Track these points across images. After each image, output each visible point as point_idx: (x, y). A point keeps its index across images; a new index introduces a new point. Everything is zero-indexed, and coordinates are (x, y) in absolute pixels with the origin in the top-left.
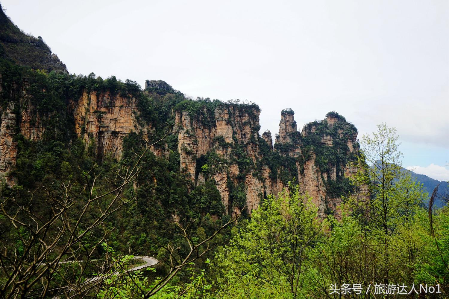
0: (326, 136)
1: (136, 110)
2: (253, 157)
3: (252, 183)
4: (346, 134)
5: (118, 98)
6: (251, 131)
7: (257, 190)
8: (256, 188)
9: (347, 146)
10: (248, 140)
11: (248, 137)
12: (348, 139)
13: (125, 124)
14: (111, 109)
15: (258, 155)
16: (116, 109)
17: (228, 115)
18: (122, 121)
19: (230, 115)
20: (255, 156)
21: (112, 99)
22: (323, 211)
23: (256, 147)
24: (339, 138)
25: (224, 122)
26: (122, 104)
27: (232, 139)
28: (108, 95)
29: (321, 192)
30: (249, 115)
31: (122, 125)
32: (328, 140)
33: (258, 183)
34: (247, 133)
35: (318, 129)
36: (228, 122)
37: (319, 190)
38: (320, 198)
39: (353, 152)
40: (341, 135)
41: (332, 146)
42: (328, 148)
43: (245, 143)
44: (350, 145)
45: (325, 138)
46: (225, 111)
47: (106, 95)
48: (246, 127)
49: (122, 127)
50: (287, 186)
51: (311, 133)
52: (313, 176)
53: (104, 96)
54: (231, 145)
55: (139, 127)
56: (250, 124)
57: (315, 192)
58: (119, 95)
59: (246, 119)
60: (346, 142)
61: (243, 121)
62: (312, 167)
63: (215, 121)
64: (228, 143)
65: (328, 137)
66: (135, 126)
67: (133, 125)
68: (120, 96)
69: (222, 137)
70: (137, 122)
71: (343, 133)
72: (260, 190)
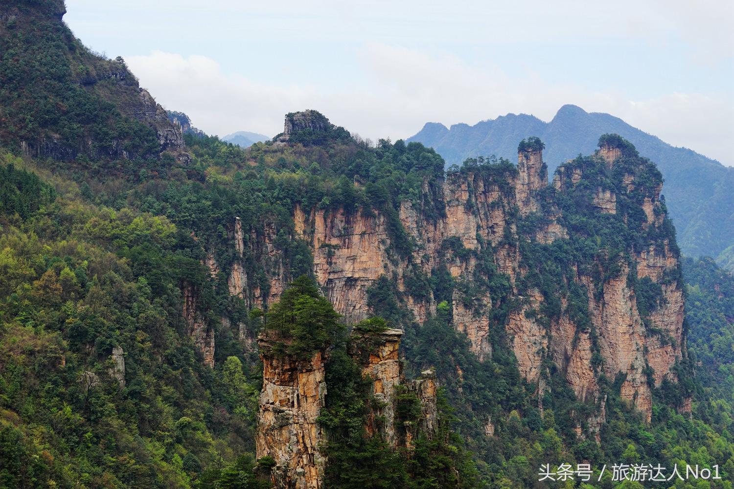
0: (604, 191)
1: (384, 237)
2: (510, 272)
3: (524, 329)
4: (640, 185)
5: (359, 218)
6: (505, 220)
7: (535, 343)
8: (533, 338)
9: (642, 212)
10: (500, 239)
11: (500, 231)
12: (644, 197)
13: (368, 263)
14: (347, 240)
15: (520, 267)
16: (356, 239)
17: (467, 194)
18: (364, 259)
19: (470, 192)
20: (514, 269)
21: (348, 222)
22: (640, 370)
23: (515, 253)
24: (625, 194)
25: (461, 208)
26: (364, 229)
27: (476, 242)
28: (342, 214)
29: (636, 336)
30: (501, 188)
31: (364, 266)
32: (608, 201)
33: (537, 329)
34: (497, 224)
35: (585, 177)
36: (469, 208)
37: (633, 333)
38: (634, 347)
39: (654, 224)
40: (630, 188)
41: (614, 212)
42: (608, 219)
43: (493, 245)
44: (648, 209)
45: (601, 195)
46: (463, 187)
47: (339, 216)
48: (496, 213)
49: (365, 270)
50: (586, 333)
51: (571, 185)
52: (624, 306)
53: (334, 217)
54: (475, 253)
55: (391, 267)
56: (503, 207)
57: (627, 336)
58: (359, 214)
59: (494, 196)
60: (641, 202)
61: (490, 200)
62: (623, 290)
63: (444, 207)
64: (470, 250)
65: (608, 195)
66: (386, 267)
67: (382, 264)
68: (362, 216)
69: (459, 238)
70: (389, 258)
71: (633, 183)
72: (541, 343)
